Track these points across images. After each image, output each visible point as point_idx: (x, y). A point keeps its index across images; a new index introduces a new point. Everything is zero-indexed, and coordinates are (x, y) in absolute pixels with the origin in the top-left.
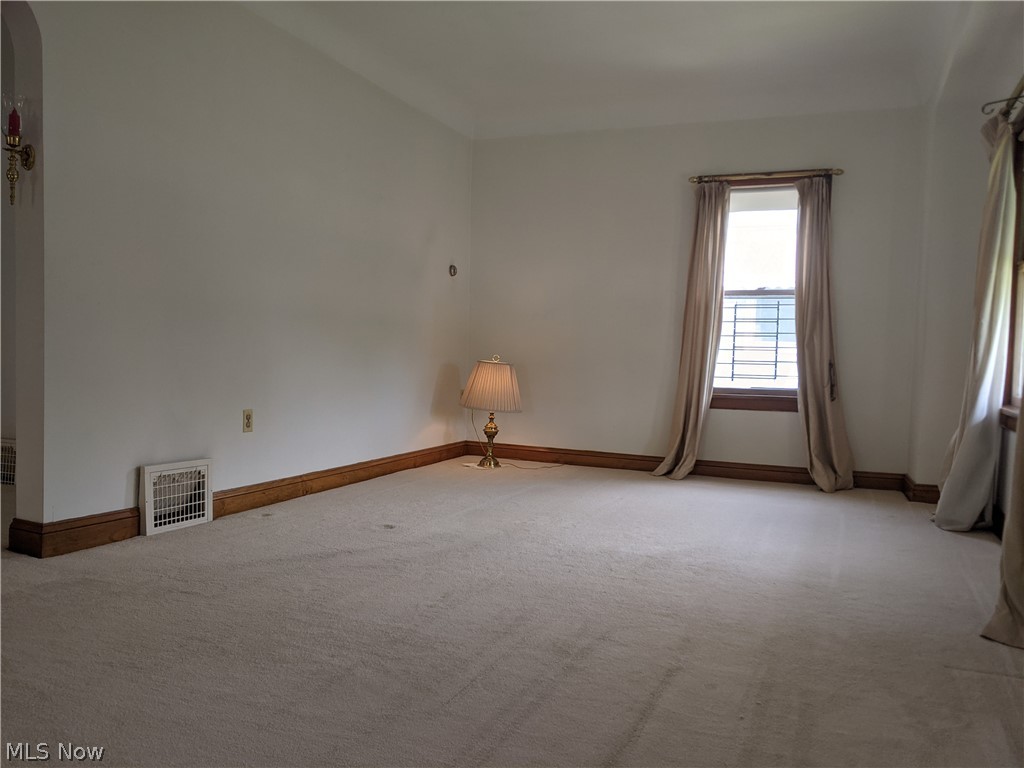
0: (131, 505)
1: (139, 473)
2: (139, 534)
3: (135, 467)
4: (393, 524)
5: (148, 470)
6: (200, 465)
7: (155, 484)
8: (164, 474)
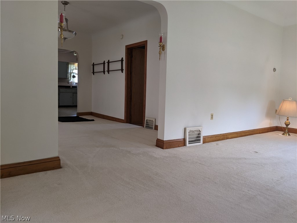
0: (183, 138)
1: (185, 129)
2: (185, 146)
3: (184, 128)
4: (257, 151)
5: (187, 129)
6: (199, 128)
7: (189, 132)
8: (191, 130)
